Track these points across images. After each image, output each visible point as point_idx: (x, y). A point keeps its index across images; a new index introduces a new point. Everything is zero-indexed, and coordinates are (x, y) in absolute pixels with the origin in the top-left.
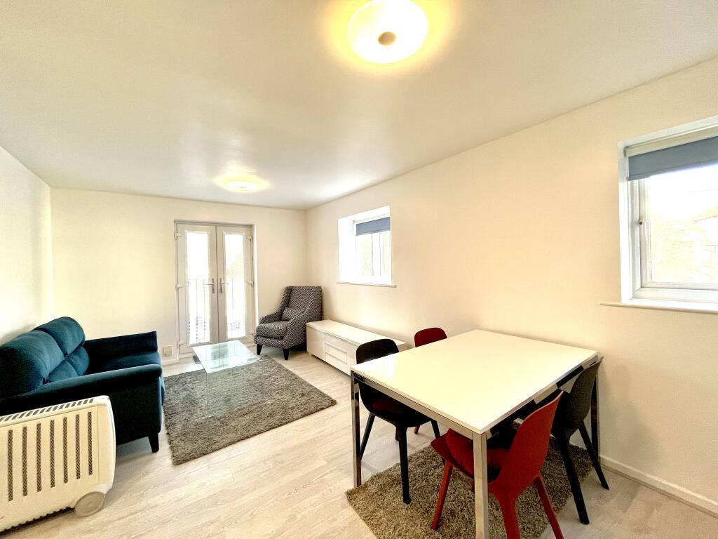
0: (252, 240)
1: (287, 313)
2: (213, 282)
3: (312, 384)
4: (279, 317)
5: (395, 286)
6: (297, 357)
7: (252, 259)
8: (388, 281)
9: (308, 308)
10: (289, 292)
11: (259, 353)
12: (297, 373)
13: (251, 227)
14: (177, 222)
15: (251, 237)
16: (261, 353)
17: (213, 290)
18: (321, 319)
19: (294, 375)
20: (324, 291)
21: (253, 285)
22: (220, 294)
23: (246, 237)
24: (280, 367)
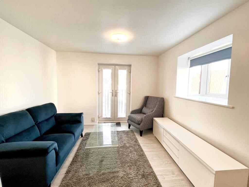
0: (130, 72)
1: (145, 110)
2: (113, 91)
3: (152, 165)
4: (139, 111)
5: (233, 108)
6: (147, 136)
7: (130, 82)
8: (225, 102)
9: (155, 109)
10: (147, 99)
11: (129, 128)
12: (145, 149)
13: (130, 66)
14: (99, 64)
15: (130, 71)
16: (130, 128)
17: (113, 95)
18: (163, 116)
19: (142, 151)
20: (165, 100)
21: (130, 94)
22: (115, 97)
23: (128, 71)
24: (136, 141)
